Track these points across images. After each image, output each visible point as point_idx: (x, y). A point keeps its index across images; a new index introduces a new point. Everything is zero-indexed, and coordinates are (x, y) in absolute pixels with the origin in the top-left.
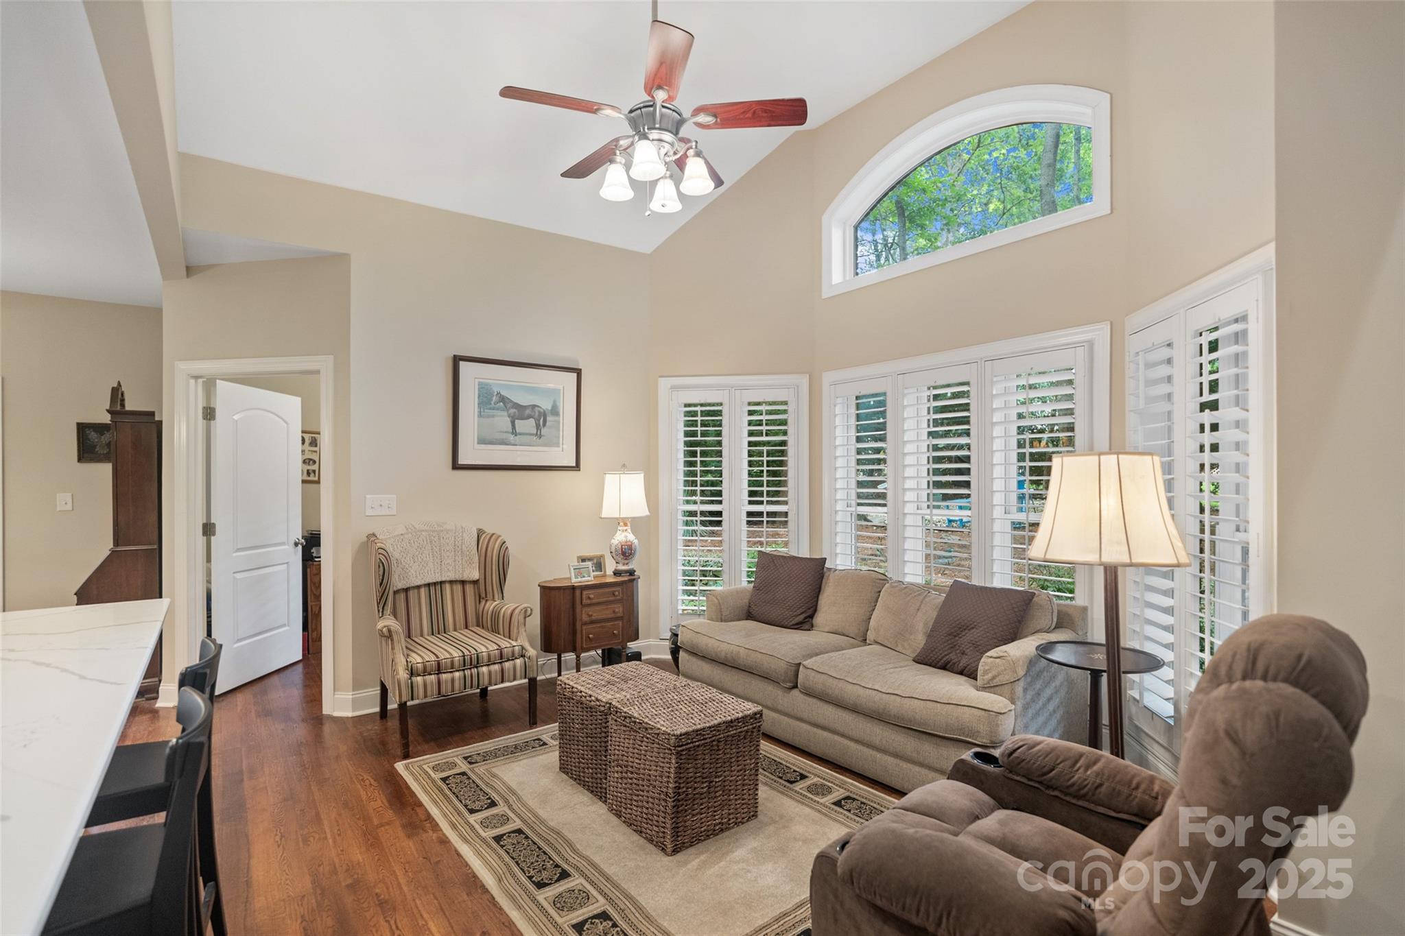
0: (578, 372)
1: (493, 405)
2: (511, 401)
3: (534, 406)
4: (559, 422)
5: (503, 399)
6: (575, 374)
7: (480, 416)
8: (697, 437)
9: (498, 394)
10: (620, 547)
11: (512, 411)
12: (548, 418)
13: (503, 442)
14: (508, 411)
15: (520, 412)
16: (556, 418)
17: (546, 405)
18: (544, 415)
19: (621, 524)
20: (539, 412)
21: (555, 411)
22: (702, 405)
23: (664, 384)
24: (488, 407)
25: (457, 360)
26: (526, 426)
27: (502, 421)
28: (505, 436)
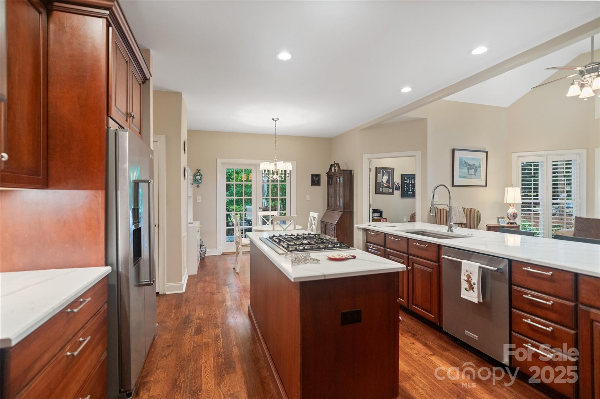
0: (487, 152)
1: (463, 165)
2: (468, 163)
3: (474, 165)
4: (481, 170)
5: (466, 163)
6: (486, 153)
7: (459, 169)
8: (532, 174)
9: (464, 161)
10: (513, 214)
11: (468, 167)
12: (478, 169)
13: (465, 177)
14: (467, 167)
15: (470, 167)
16: (480, 169)
17: (477, 164)
18: (477, 168)
19: (512, 206)
20: (475, 167)
21: (480, 167)
22: (534, 163)
23: (515, 155)
24: (462, 165)
25: (453, 150)
26: (472, 171)
27: (465, 170)
28: (466, 175)
